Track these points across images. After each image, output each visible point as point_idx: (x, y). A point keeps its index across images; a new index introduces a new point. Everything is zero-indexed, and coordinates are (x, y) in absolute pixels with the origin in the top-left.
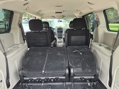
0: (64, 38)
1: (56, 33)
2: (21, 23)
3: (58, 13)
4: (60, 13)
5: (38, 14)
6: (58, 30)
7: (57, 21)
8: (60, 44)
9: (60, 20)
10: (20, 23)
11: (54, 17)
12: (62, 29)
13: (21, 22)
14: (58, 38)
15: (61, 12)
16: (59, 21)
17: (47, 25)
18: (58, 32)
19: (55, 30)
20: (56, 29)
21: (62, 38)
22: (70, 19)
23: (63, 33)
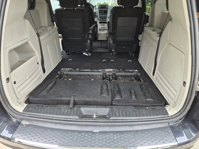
1: (97, 14)
6: (100, 8)
8: (102, 32)
14: (100, 23)
18: (99, 13)
19: (95, 9)
20: (97, 7)
21: (106, 23)
23: (108, 14)
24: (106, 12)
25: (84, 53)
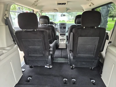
0: (67, 36)
1: (58, 29)
2: (8, 18)
3: (60, 4)
4: (63, 4)
5: (34, 5)
6: (60, 25)
7: (60, 15)
8: (62, 42)
9: (64, 14)
10: (5, 18)
11: (56, 10)
12: (66, 25)
13: (7, 16)
14: (60, 35)
15: (65, 4)
16: (62, 15)
17: (47, 20)
18: (60, 28)
19: (57, 26)
20: (58, 24)
21: (65, 35)
22: (74, 13)
23: (67, 29)
24: (65, 28)
25: (46, 66)
